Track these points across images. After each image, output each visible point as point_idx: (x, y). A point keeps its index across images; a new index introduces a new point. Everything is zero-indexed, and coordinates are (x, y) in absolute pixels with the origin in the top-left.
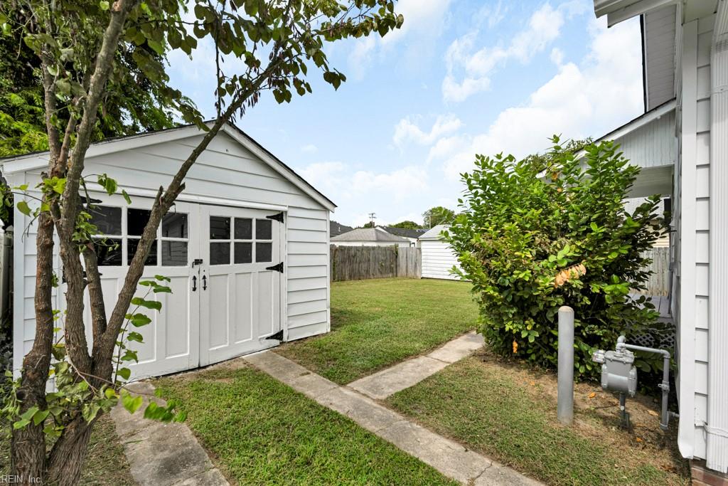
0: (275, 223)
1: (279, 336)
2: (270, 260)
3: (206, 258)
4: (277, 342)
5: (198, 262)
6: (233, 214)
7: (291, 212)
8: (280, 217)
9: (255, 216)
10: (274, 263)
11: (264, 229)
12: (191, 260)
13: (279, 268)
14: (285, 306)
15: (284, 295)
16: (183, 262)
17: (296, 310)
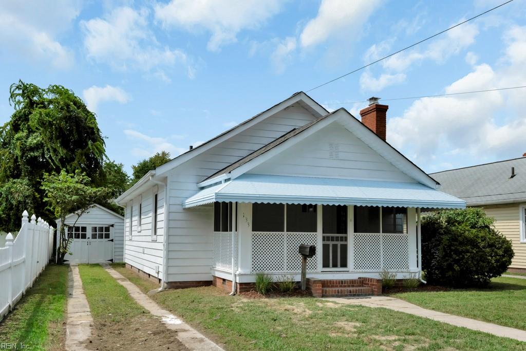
0: (111, 227)
1: (112, 260)
2: (109, 238)
3: (91, 237)
4: (111, 262)
5: (89, 238)
6: (98, 226)
7: (116, 224)
8: (112, 226)
9: (104, 226)
10: (111, 239)
11: (107, 229)
12: (87, 237)
13: (112, 240)
14: (113, 251)
15: (113, 249)
16: (85, 238)
17: (117, 254)
